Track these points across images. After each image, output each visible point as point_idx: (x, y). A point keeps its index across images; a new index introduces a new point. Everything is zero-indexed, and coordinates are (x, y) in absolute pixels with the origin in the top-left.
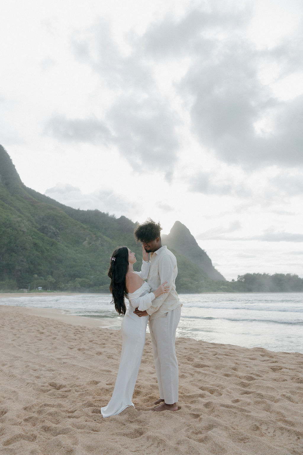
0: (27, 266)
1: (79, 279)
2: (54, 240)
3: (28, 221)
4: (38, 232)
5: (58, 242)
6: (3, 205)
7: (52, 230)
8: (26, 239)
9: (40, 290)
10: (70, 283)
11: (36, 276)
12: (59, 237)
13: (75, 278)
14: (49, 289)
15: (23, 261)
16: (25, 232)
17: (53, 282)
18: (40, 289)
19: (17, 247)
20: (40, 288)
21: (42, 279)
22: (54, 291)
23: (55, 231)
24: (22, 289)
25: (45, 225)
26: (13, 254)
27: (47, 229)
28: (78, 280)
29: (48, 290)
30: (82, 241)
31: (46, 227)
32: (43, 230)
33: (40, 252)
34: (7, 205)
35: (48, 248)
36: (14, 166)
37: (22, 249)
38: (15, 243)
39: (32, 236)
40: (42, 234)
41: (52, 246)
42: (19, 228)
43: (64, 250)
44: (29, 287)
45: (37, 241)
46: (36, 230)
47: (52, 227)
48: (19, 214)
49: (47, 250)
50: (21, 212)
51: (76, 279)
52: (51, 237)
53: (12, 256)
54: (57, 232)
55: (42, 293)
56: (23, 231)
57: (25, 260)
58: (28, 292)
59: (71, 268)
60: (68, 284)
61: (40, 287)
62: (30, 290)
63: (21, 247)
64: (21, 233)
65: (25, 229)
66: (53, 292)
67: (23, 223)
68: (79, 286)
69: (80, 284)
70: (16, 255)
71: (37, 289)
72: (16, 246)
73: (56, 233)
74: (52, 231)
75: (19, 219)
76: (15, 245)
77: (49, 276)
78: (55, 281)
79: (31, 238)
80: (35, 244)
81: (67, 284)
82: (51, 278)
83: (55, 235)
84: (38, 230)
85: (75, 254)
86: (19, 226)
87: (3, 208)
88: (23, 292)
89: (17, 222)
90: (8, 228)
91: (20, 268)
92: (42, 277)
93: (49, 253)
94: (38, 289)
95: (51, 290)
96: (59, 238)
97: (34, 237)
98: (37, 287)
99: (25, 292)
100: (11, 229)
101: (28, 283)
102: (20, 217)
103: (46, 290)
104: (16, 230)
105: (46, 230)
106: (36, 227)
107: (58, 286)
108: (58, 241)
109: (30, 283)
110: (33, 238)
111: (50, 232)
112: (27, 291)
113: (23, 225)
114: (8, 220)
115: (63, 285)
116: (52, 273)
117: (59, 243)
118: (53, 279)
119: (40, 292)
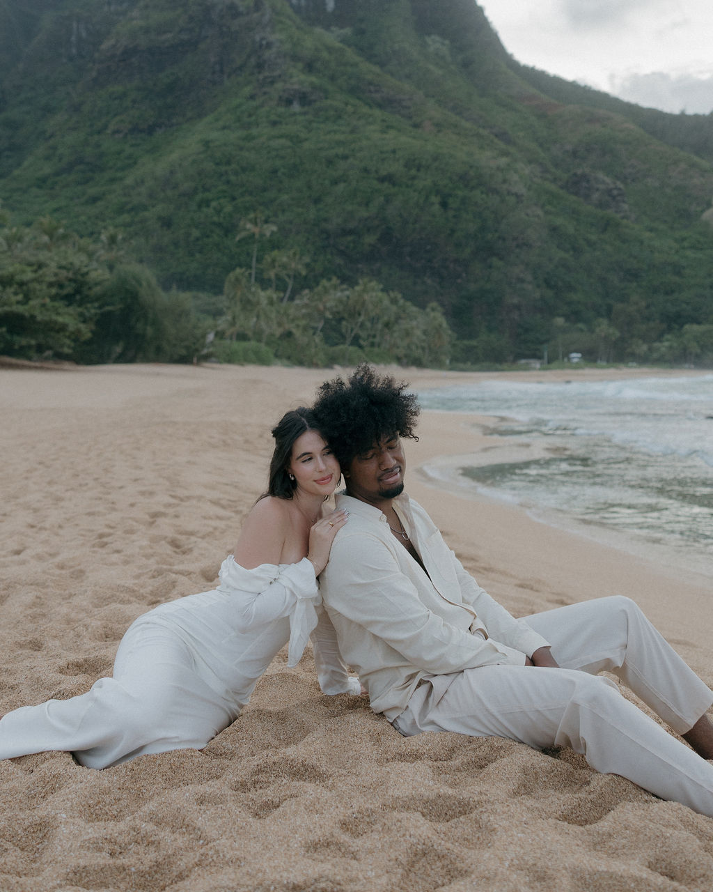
0: (537, 295)
1: (695, 327)
2: (610, 212)
3: (530, 162)
4: (562, 192)
5: (623, 218)
6: (456, 126)
7: (604, 182)
8: (527, 215)
9: (577, 363)
10: (668, 340)
11: (560, 321)
12: (624, 202)
13: (682, 326)
14: (601, 359)
15: (522, 281)
16: (522, 195)
17: (613, 339)
18: (575, 360)
19: (504, 239)
20: (576, 356)
21: (582, 330)
22: (622, 365)
23: (612, 186)
24: (523, 361)
25: (579, 172)
26: (495, 261)
27: (588, 181)
28: (692, 329)
29: (599, 362)
30: (699, 209)
31: (584, 177)
32: (577, 185)
33: (571, 253)
34: (468, 125)
35: (593, 238)
36: (481, 10)
37: (518, 246)
38: (496, 231)
39: (543, 206)
40: (573, 198)
41: (604, 230)
42: (505, 186)
43: (642, 243)
44: (546, 354)
45: (559, 221)
46: (553, 187)
47: (601, 175)
48: (502, 145)
49: (590, 244)
50: (509, 141)
51: (687, 327)
52: (601, 205)
53: (490, 267)
54: (620, 189)
55: (580, 371)
56: (516, 195)
57: (529, 277)
58: (540, 369)
59: (667, 293)
60: (661, 342)
61: (574, 355)
62: (549, 362)
63: (515, 239)
64: (512, 200)
65: (520, 189)
66: (617, 368)
67: (516, 171)
68: (695, 348)
69: (698, 342)
70: (500, 263)
71: (566, 360)
72: (499, 238)
73: (615, 192)
74: (601, 187)
75: (503, 161)
76: (497, 235)
77: (601, 320)
78: (618, 334)
79: (540, 212)
80: (554, 229)
81: (657, 345)
82: (604, 328)
83: (614, 198)
84: (562, 188)
85: (677, 252)
86: (505, 181)
87: (459, 134)
88: (527, 368)
89: (498, 168)
90: (473, 188)
91: (515, 300)
92: (580, 325)
93: (598, 253)
94: (569, 359)
95: (608, 361)
96: (626, 207)
97: (548, 207)
98: (566, 355)
99: (534, 369)
100: (482, 193)
101: (542, 343)
102: (506, 154)
103: (595, 361)
104: (495, 191)
105: (584, 184)
106: (555, 180)
107: (629, 350)
108: (622, 214)
109: (547, 341)
110: (547, 213)
111: (597, 190)
112: (538, 366)
113: (515, 177)
114: (471, 167)
115: (645, 347)
116: (609, 313)
117: (625, 221)
118: (611, 331)
119: (577, 367)
